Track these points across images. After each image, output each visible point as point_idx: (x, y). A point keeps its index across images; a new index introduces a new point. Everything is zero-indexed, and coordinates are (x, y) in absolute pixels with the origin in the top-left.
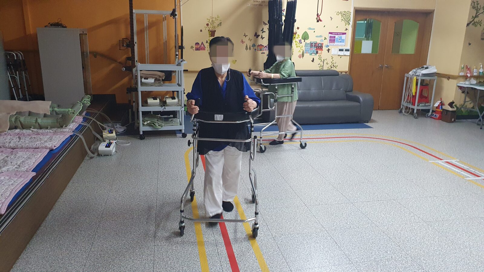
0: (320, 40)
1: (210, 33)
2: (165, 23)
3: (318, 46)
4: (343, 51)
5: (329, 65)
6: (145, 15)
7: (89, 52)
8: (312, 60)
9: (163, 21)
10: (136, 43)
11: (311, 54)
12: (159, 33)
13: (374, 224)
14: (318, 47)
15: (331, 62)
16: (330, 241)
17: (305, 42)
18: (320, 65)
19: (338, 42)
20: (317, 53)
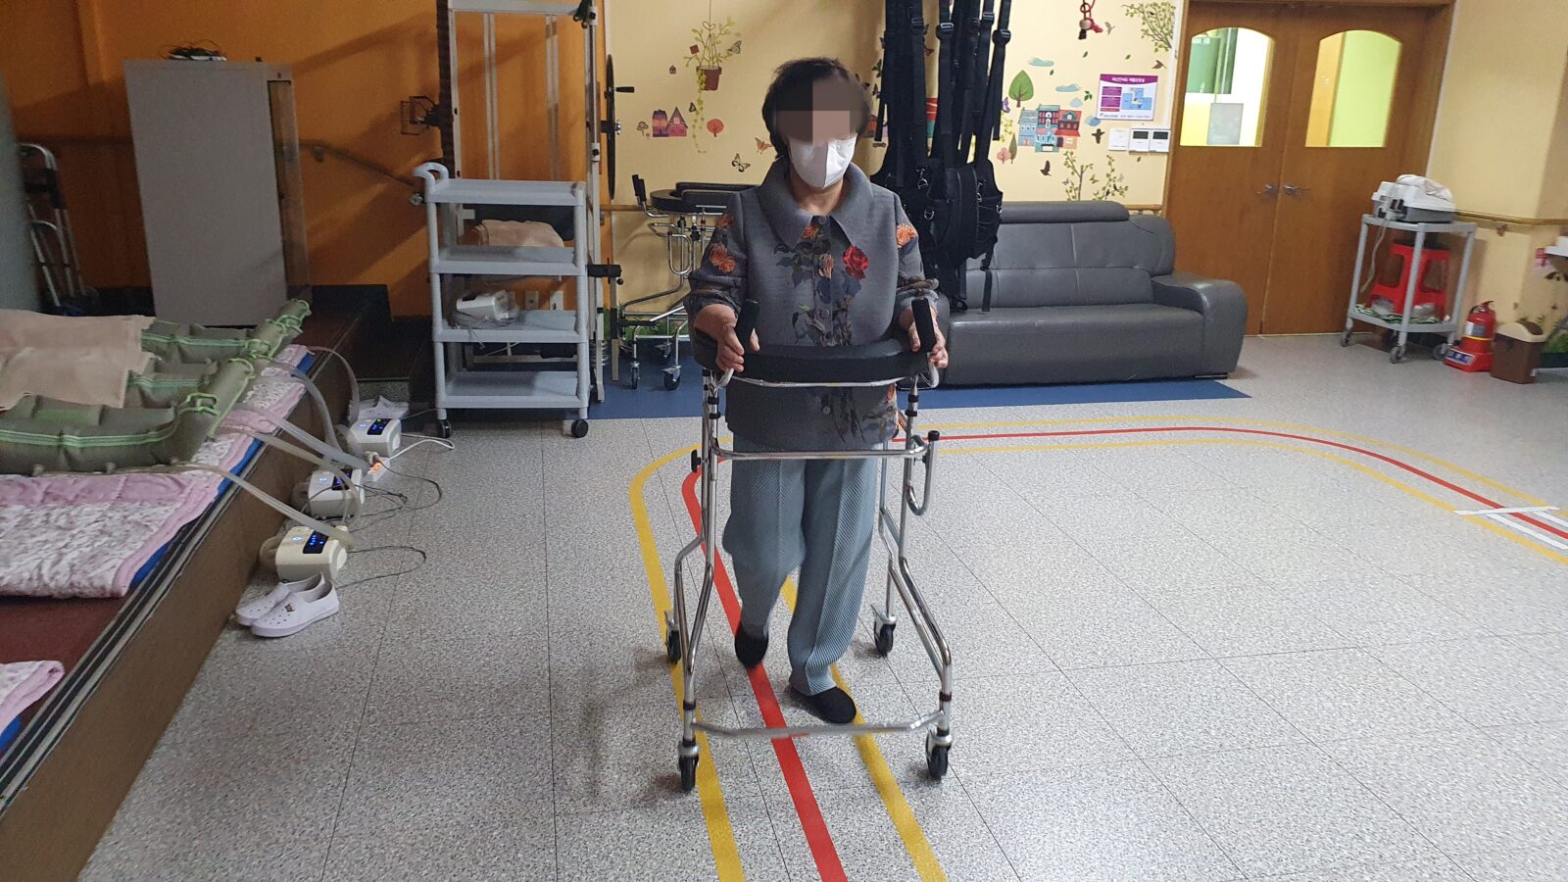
0: (1070, 100)
1: (704, 77)
2: (551, 45)
3: (1064, 122)
4: (1146, 138)
5: (1098, 186)
6: (486, 16)
7: (297, 142)
8: (1043, 168)
9: (547, 36)
10: (456, 113)
11: (1040, 148)
12: (530, 82)
13: (1301, 736)
14: (1062, 126)
15: (1108, 175)
16: (1159, 795)
17: (1021, 108)
18: (1070, 184)
19: (1131, 107)
20: (1060, 143)
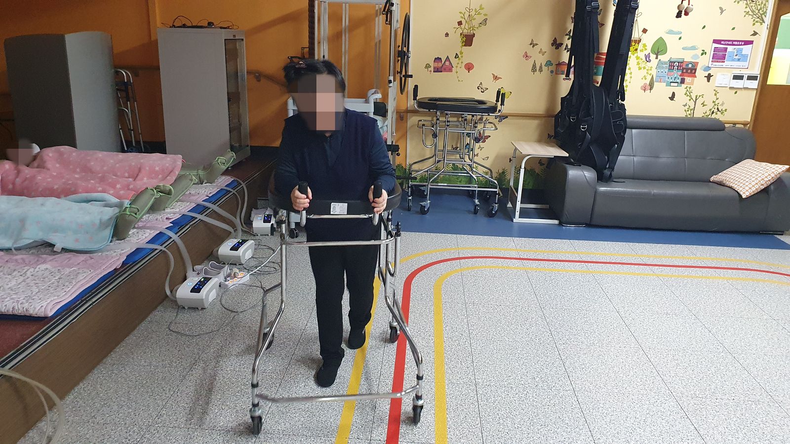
0: (692, 55)
1: (465, 38)
2: (379, 21)
3: (685, 68)
4: (742, 79)
5: (707, 109)
7: (246, 71)
8: (670, 96)
9: (377, 15)
11: (669, 84)
14: (685, 71)
15: (714, 102)
17: (658, 60)
18: (688, 107)
19: (733, 60)
20: (683, 81)
